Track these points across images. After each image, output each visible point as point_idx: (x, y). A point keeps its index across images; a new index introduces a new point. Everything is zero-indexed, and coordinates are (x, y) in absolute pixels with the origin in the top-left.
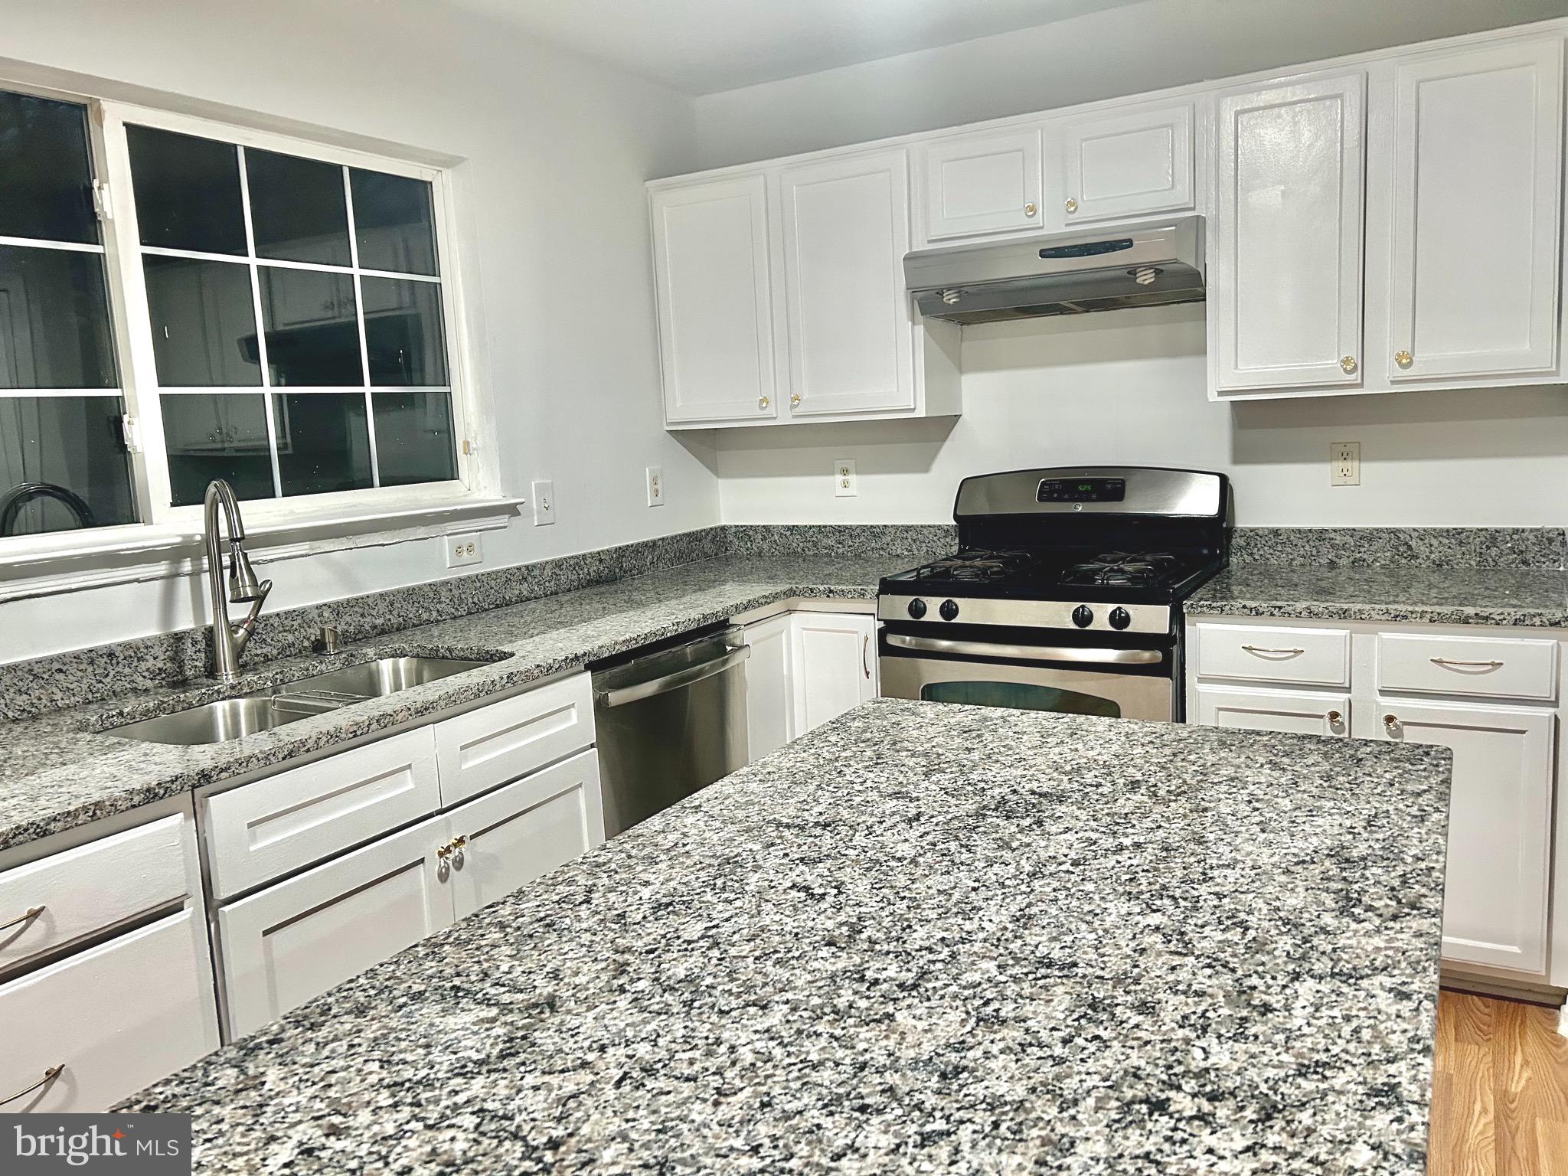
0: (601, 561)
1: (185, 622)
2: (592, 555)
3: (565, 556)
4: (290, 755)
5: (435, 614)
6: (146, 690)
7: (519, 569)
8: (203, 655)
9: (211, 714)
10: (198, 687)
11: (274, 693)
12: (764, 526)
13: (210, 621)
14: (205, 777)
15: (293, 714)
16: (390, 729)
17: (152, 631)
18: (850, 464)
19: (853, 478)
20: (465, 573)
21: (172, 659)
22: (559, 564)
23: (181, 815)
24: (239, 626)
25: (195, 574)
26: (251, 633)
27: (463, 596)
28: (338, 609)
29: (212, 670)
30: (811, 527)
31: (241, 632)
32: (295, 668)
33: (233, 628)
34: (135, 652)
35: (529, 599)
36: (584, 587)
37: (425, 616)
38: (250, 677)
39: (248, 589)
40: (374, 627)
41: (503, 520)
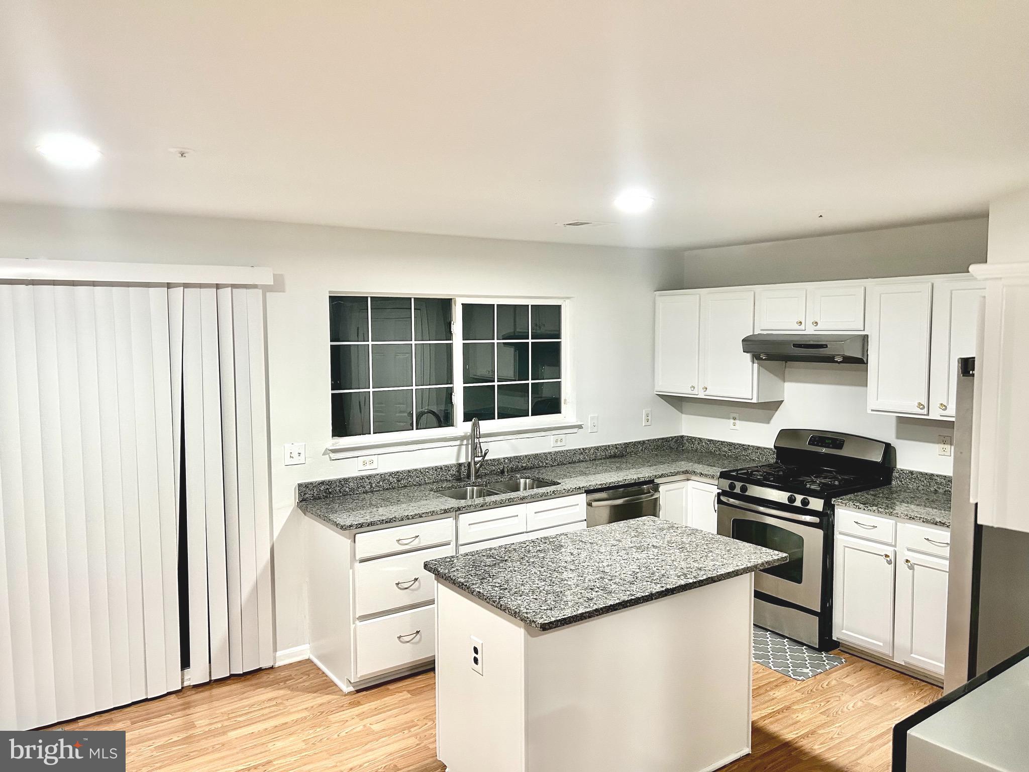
0: (616, 448)
1: (463, 460)
2: (612, 446)
3: (600, 445)
4: (482, 506)
5: (545, 464)
6: (450, 481)
7: (580, 449)
8: (467, 471)
9: (466, 491)
10: (465, 481)
11: (486, 486)
12: (699, 438)
13: (470, 460)
14: (459, 509)
15: (490, 494)
16: (512, 503)
17: (454, 462)
18: (736, 415)
19: (737, 422)
20: (557, 449)
21: (458, 471)
22: (597, 448)
23: (452, 518)
24: (478, 463)
25: (467, 445)
26: (481, 466)
27: (556, 458)
28: (510, 459)
29: (469, 476)
30: (719, 441)
31: (478, 465)
32: (494, 478)
33: (476, 463)
34: (448, 468)
35: (582, 461)
36: (608, 458)
37: (541, 464)
38: (479, 480)
39: (479, 454)
40: (522, 467)
41: (575, 430)
